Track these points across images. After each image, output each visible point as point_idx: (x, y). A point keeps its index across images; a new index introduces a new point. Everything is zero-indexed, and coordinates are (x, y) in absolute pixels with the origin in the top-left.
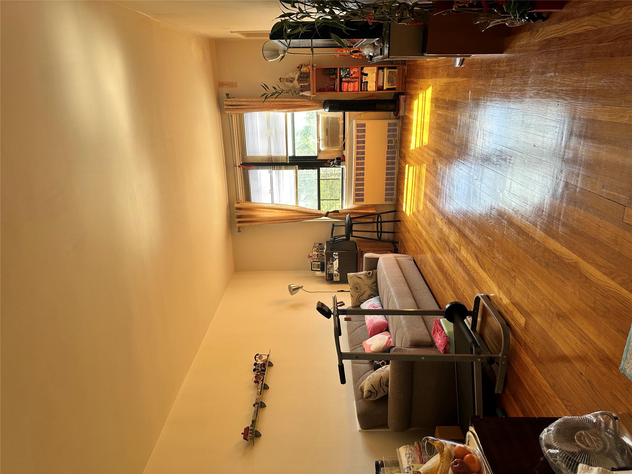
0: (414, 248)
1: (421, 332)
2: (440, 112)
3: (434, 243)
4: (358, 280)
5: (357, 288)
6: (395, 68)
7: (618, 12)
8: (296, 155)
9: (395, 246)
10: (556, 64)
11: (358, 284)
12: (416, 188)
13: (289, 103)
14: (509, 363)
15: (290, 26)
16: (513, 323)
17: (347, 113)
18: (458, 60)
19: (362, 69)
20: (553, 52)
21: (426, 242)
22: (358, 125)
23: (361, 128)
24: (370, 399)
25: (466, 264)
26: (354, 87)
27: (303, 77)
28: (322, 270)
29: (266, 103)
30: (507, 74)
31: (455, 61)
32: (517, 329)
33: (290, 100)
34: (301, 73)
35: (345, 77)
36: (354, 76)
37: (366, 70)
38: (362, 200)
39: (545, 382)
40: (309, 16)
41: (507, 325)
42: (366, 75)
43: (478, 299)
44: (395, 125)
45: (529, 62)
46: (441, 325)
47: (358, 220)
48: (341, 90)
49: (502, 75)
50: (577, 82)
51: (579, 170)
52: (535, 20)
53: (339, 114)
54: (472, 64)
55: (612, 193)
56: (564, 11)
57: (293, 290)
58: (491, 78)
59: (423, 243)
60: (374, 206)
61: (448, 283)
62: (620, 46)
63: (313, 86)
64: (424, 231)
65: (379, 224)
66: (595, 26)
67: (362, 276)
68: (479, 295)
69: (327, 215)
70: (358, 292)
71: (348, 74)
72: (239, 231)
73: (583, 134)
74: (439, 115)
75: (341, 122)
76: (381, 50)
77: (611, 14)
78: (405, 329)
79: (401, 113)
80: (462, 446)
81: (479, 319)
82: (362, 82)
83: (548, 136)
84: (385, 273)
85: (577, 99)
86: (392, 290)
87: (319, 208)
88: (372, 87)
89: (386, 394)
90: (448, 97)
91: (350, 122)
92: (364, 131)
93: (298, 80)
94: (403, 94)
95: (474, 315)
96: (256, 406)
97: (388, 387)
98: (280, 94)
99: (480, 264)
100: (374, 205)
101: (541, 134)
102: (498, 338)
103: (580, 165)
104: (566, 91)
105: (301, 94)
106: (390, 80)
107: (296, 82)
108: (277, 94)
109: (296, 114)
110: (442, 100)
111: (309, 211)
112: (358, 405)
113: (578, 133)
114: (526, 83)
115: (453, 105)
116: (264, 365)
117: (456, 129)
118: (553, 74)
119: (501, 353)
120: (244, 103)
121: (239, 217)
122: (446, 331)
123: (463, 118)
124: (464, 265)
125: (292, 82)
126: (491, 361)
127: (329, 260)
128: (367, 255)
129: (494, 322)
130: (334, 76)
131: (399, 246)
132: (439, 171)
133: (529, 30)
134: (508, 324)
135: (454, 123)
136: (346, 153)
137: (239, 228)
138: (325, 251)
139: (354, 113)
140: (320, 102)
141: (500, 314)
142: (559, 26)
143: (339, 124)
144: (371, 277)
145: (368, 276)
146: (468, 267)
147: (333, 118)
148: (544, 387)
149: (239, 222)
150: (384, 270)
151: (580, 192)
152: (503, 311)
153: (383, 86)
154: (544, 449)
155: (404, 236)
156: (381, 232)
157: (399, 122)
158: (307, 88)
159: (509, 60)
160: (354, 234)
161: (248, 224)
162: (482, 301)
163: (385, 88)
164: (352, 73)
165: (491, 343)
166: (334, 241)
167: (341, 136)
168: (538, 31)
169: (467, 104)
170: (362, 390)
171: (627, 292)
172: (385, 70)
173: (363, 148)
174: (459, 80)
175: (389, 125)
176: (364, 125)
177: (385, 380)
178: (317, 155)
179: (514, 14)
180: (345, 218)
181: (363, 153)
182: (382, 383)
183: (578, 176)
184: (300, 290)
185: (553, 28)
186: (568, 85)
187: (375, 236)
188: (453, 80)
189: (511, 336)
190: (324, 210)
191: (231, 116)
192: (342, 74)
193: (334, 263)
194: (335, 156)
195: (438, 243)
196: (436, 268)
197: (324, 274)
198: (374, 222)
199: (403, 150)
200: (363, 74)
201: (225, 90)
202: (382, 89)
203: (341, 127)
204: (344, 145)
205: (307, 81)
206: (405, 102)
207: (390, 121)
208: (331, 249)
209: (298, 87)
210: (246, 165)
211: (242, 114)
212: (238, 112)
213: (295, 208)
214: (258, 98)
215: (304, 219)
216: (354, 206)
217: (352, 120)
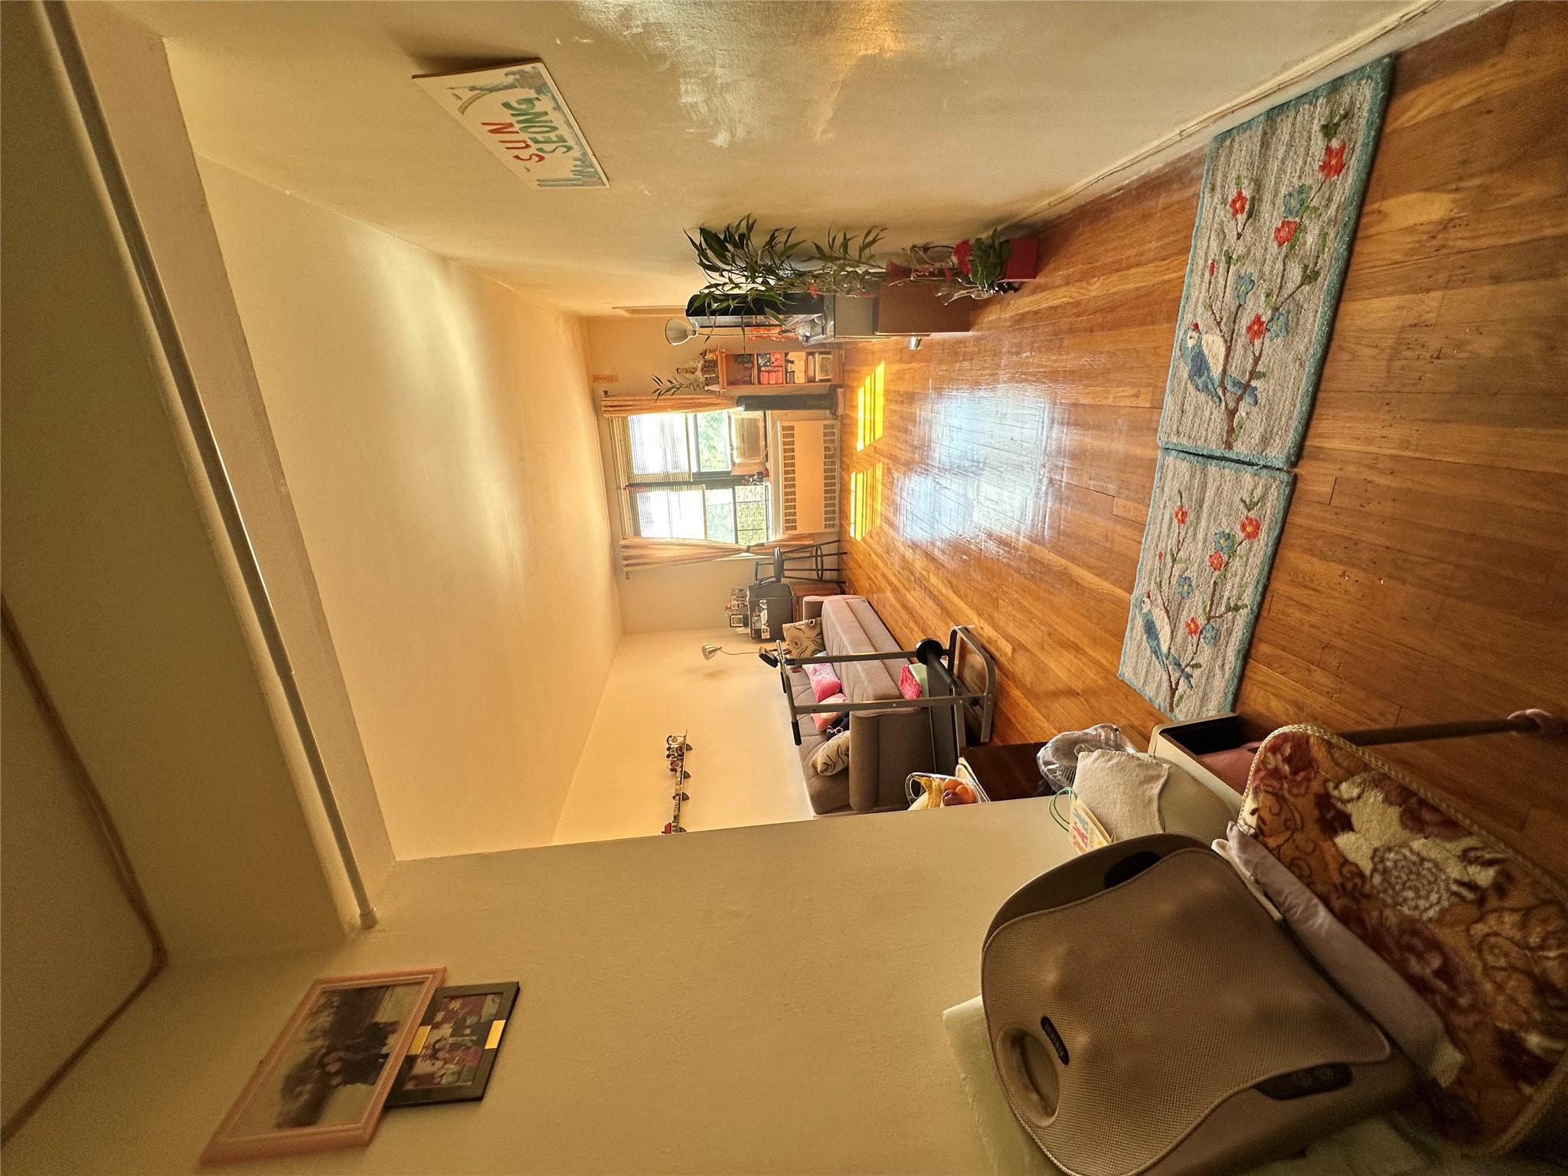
0: (867, 586)
1: (886, 685)
2: (892, 407)
3: (895, 575)
4: (797, 632)
5: (796, 644)
6: (829, 353)
7: (1095, 283)
8: (702, 471)
9: (841, 587)
10: (1032, 343)
11: (798, 638)
12: (868, 507)
13: (690, 401)
14: (996, 705)
15: (716, 299)
16: (997, 654)
17: (769, 412)
18: (913, 341)
19: (786, 354)
20: (1028, 329)
21: (884, 575)
22: (784, 428)
23: (789, 432)
24: (828, 774)
25: (937, 594)
26: (777, 378)
27: (710, 366)
28: (746, 625)
29: (659, 403)
30: (975, 356)
31: (909, 342)
32: (1003, 660)
33: (693, 396)
34: (706, 362)
35: (765, 365)
36: (775, 364)
37: (791, 357)
38: (795, 528)
39: (1039, 715)
40: (740, 288)
41: (991, 659)
42: (792, 362)
43: (954, 633)
44: (833, 426)
45: (1000, 340)
46: (910, 672)
47: (790, 555)
48: (759, 383)
49: (969, 357)
50: (1056, 361)
51: (1064, 462)
52: (1005, 291)
53: (758, 414)
54: (931, 345)
55: (1099, 483)
56: (1038, 280)
57: (709, 654)
58: (956, 361)
59: (880, 578)
60: (811, 536)
61: (916, 622)
62: (1100, 320)
63: (722, 378)
64: (880, 562)
65: (819, 558)
66: (1073, 298)
67: (802, 627)
68: (956, 628)
69: (748, 550)
70: (798, 649)
71: (769, 361)
72: (627, 578)
73: (1065, 420)
74: (892, 411)
75: (761, 424)
76: (823, 328)
77: (1088, 284)
78: (866, 683)
79: (840, 411)
80: (952, 778)
81: (956, 662)
82: (787, 372)
83: (1027, 426)
84: (833, 618)
85: (1056, 381)
86: (844, 638)
87: (737, 542)
88: (800, 378)
89: (846, 765)
90: (903, 388)
91: (774, 424)
92: (793, 435)
93: (702, 370)
94: (841, 386)
95: (950, 653)
96: (677, 797)
97: (848, 756)
98: (678, 389)
99: (954, 592)
100: (810, 534)
101: (1019, 424)
102: (982, 677)
103: (1064, 457)
104: (1044, 372)
105: (706, 388)
106: (824, 369)
107: (699, 373)
108: (673, 389)
109: (700, 415)
110: (895, 391)
111: (723, 546)
112: (809, 785)
113: (1060, 420)
114: (998, 366)
115: (910, 398)
116: (681, 748)
117: (914, 427)
118: (1029, 354)
119: (986, 691)
120: (629, 403)
121: (627, 558)
122: (917, 678)
123: (923, 412)
124: (935, 596)
125: (693, 373)
126: (975, 702)
127: (755, 611)
128: (806, 599)
129: (977, 659)
130: (750, 365)
131: (846, 587)
132: (895, 482)
133: (999, 303)
134: (992, 657)
135: (913, 420)
136: (770, 465)
137: (627, 573)
138: (748, 599)
139: (777, 412)
140: (732, 398)
141: (983, 649)
142: (1033, 298)
143: (758, 428)
144: (814, 627)
145: (810, 626)
146: (940, 598)
147: (750, 420)
148: (1038, 722)
149: (627, 566)
150: (832, 615)
151: (1066, 487)
152: (985, 643)
153: (815, 377)
154: (1043, 768)
155: (854, 573)
156: (823, 570)
157: (837, 423)
158: (715, 381)
159: (977, 339)
160: (786, 573)
161: (640, 568)
162: (960, 635)
163: (817, 380)
164: (773, 360)
165: (973, 684)
166: (760, 584)
167: (762, 443)
168: (1009, 304)
169: (927, 396)
170: (814, 766)
171: (1120, 591)
172: (817, 355)
173: (793, 458)
174: (914, 365)
175: (825, 427)
176: (792, 428)
177: (843, 748)
178: (730, 469)
179: (982, 284)
180: (773, 554)
181: (793, 465)
182: (842, 753)
183: (1063, 469)
184: (719, 652)
185: (1027, 300)
186: (1046, 366)
187: (814, 575)
188: (907, 366)
189: (997, 671)
190: (743, 544)
191: (612, 420)
192: (760, 361)
193: (762, 614)
194: (755, 469)
195: (900, 573)
196: (898, 606)
197: (748, 631)
198: (812, 557)
199: (845, 459)
200: (788, 361)
201: (602, 387)
202: (814, 381)
203: (762, 431)
204: (767, 455)
205: (714, 372)
206: (844, 396)
207: (826, 422)
208: (757, 597)
209: (702, 379)
210: (634, 486)
211: (626, 418)
212: (621, 415)
213: (704, 543)
214: (648, 395)
215: (717, 557)
216: (784, 537)
217: (775, 421)
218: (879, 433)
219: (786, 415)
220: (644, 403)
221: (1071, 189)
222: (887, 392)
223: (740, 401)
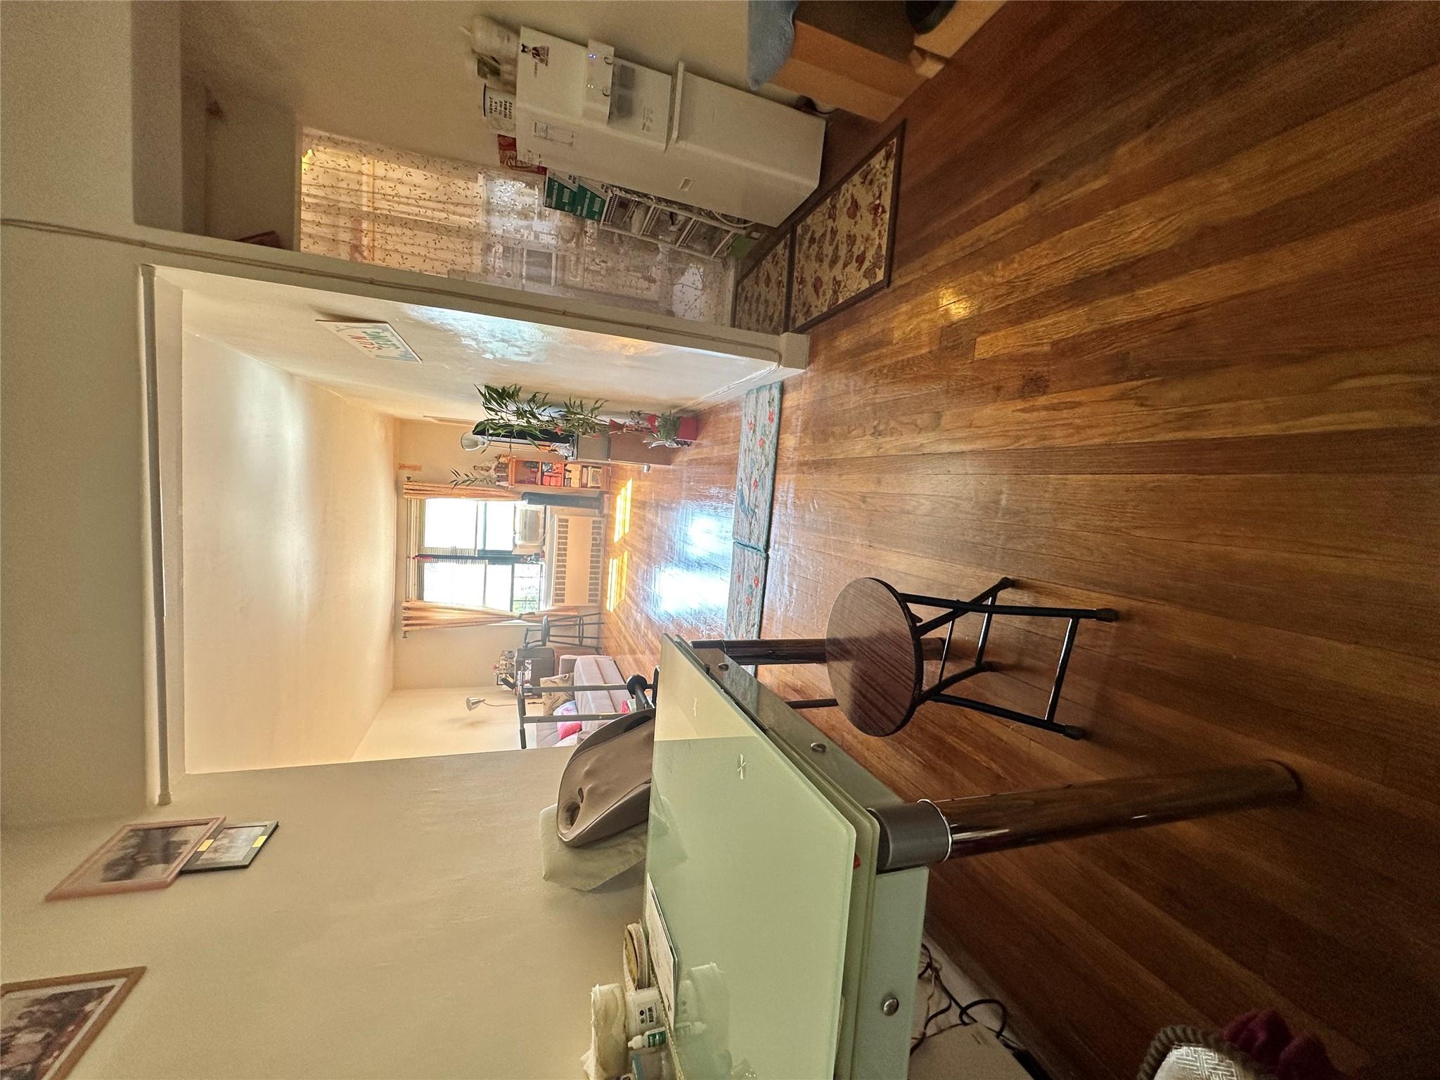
0: (614, 647)
2: (634, 510)
3: (630, 636)
6: (599, 467)
8: (487, 548)
9: (594, 650)
10: (694, 477)
11: (552, 689)
12: (619, 586)
13: (482, 492)
15: (492, 427)
17: (548, 507)
18: (646, 468)
19: (565, 465)
21: (624, 637)
22: (560, 520)
23: (564, 523)
26: (557, 481)
27: (501, 467)
29: (455, 491)
30: (672, 482)
31: (644, 468)
33: (485, 489)
34: (499, 463)
35: (547, 471)
36: (556, 471)
38: (563, 601)
42: (570, 471)
44: (600, 522)
46: (624, 699)
47: (557, 623)
48: (542, 484)
50: (702, 489)
52: (684, 446)
53: (540, 507)
56: (698, 441)
57: (471, 705)
59: (624, 642)
60: (576, 608)
63: (512, 477)
64: (622, 627)
65: (581, 627)
67: (556, 680)
69: (520, 618)
70: (551, 699)
72: (405, 637)
74: (635, 513)
75: (542, 516)
79: (606, 511)
82: (565, 478)
87: (511, 610)
88: (575, 483)
90: (640, 497)
91: (552, 516)
92: (567, 526)
93: (495, 469)
94: (607, 493)
98: (473, 482)
104: (698, 495)
105: (497, 484)
106: (594, 479)
107: (492, 472)
108: (470, 481)
109: (489, 503)
110: (636, 500)
111: (497, 612)
115: (643, 504)
117: (645, 525)
120: (429, 489)
121: (407, 619)
125: (488, 471)
127: (520, 669)
128: (562, 657)
130: (536, 470)
132: (634, 564)
133: (683, 451)
135: (644, 520)
136: (546, 549)
137: (405, 633)
138: (515, 659)
139: (555, 507)
140: (518, 493)
142: (695, 452)
143: (539, 518)
144: (567, 680)
145: (563, 680)
147: (532, 511)
149: (406, 625)
150: (581, 672)
153: (587, 484)
155: (607, 637)
156: (583, 637)
157: (602, 520)
158: (505, 479)
159: (673, 471)
160: (551, 638)
161: (418, 628)
163: (589, 486)
164: (554, 468)
166: (527, 647)
167: (541, 530)
168: (686, 453)
172: (589, 468)
174: (649, 484)
175: (594, 522)
176: (567, 521)
178: (511, 549)
180: (541, 622)
181: (565, 549)
184: (481, 704)
187: (577, 641)
188: (643, 484)
190: (516, 613)
191: (411, 501)
193: (525, 672)
194: (533, 551)
195: (633, 634)
198: (575, 625)
199: (607, 548)
200: (566, 470)
201: (406, 473)
202: (586, 487)
203: (542, 522)
204: (544, 539)
205: (505, 472)
206: (609, 500)
207: (595, 519)
208: (524, 657)
209: (495, 476)
210: (423, 557)
211: (424, 500)
212: (420, 497)
213: (481, 609)
214: (446, 484)
215: (491, 622)
216: (553, 608)
217: (554, 514)
218: (627, 530)
219: (563, 510)
220: (443, 490)
221: (702, 398)
222: (633, 500)
223: (524, 496)
